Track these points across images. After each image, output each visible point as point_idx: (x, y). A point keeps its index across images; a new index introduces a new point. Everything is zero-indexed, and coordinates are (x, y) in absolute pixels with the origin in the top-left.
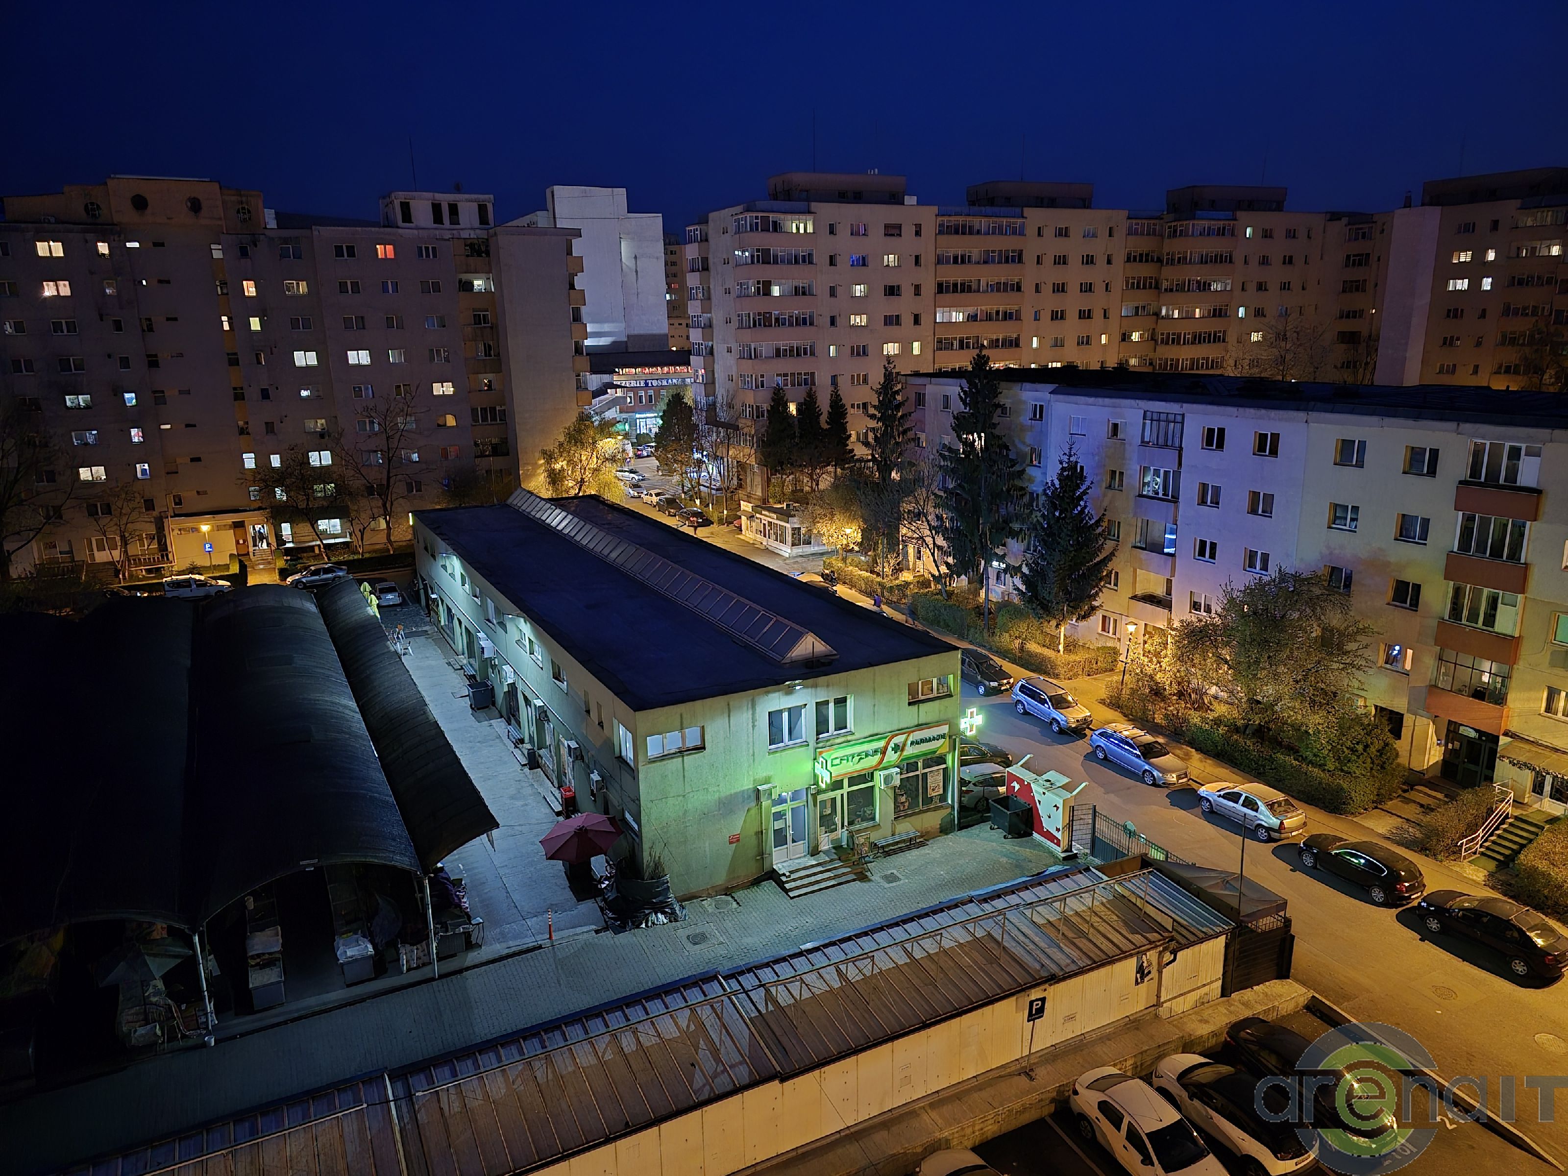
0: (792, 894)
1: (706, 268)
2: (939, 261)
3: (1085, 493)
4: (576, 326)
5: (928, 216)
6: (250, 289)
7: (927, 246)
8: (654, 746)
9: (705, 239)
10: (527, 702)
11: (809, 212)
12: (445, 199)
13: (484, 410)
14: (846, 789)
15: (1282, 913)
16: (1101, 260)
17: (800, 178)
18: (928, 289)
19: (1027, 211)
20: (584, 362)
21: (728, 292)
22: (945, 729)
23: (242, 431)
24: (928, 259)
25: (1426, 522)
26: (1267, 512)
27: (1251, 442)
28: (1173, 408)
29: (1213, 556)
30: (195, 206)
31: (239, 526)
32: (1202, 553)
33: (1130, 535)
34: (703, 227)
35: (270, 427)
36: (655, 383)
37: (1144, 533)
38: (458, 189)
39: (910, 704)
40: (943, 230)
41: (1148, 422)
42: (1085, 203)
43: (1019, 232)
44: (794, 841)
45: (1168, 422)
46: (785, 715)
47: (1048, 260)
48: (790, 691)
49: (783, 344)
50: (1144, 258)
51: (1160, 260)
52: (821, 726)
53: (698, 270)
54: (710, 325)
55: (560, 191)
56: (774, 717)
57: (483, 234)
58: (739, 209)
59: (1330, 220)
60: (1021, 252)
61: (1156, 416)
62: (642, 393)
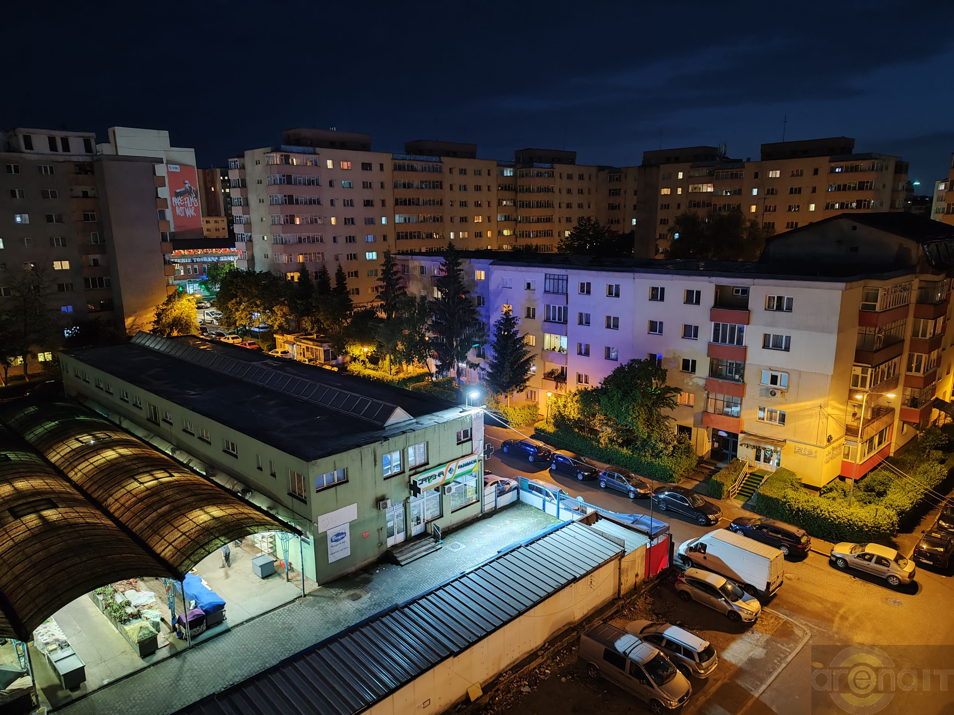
0: (403, 564)
1: (244, 186)
2: (395, 186)
4: (162, 223)
5: (386, 159)
7: (387, 176)
9: (243, 167)
12: (57, 134)
13: (94, 280)
14: (425, 498)
15: (667, 532)
16: (485, 188)
17: (306, 132)
18: (390, 202)
19: (443, 159)
20: (168, 245)
21: (262, 201)
22: (476, 457)
24: (389, 185)
25: (696, 328)
26: (616, 327)
27: (605, 291)
28: (562, 272)
29: (587, 353)
34: (242, 160)
36: (198, 260)
39: (458, 444)
40: (398, 168)
41: (547, 280)
42: (472, 155)
43: (439, 170)
44: (398, 533)
45: (558, 279)
47: (456, 188)
50: (507, 188)
51: (515, 190)
53: (239, 187)
54: (249, 222)
55: (119, 130)
57: (88, 159)
58: (269, 149)
59: (599, 170)
60: (441, 182)
61: (552, 277)
62: (189, 267)
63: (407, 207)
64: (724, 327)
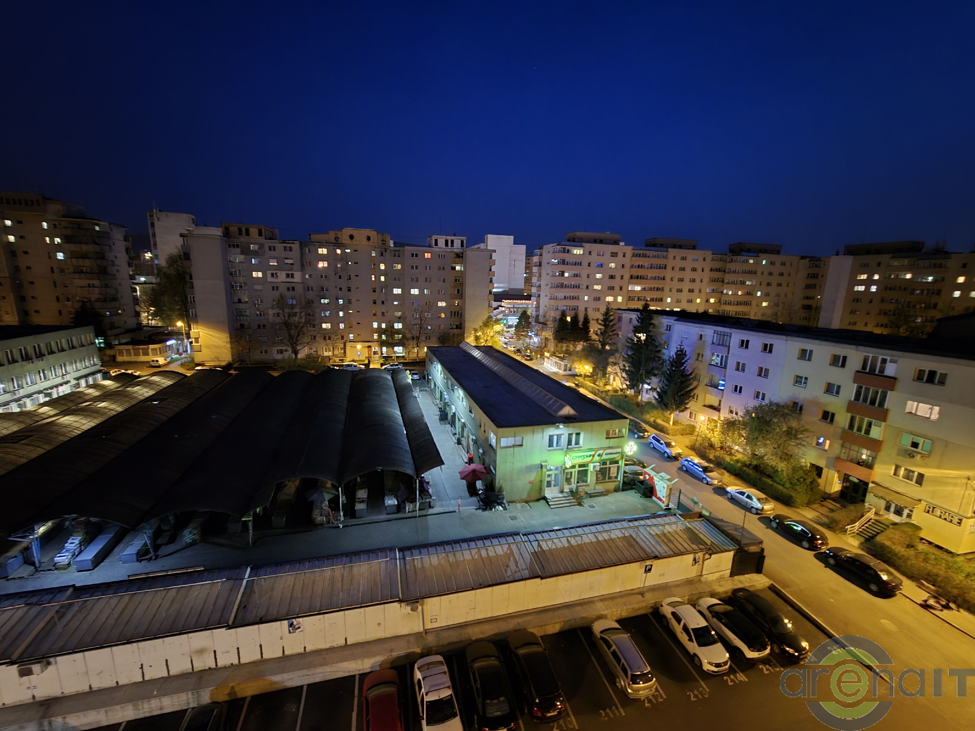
0: (552, 507)
1: (540, 265)
2: (632, 267)
3: (686, 361)
4: (491, 284)
5: (629, 250)
6: (382, 267)
7: (627, 261)
8: (504, 442)
9: (541, 255)
10: (459, 420)
11: (582, 246)
12: (449, 238)
13: (455, 312)
14: (577, 469)
15: (760, 546)
16: (699, 270)
17: (579, 234)
18: (627, 276)
19: (670, 250)
20: (492, 297)
21: (548, 274)
22: (619, 450)
23: (375, 315)
24: (627, 266)
25: (839, 387)
26: (766, 376)
27: (760, 347)
28: (727, 330)
29: (740, 392)
30: (369, 238)
31: (370, 347)
32: (736, 390)
33: (705, 380)
34: (541, 250)
35: (383, 314)
36: (517, 306)
37: (711, 380)
38: (455, 235)
39: (607, 438)
40: (634, 255)
41: (716, 335)
42: (694, 248)
43: (666, 257)
44: (554, 486)
45: (724, 335)
46: (555, 437)
47: (677, 269)
48: (558, 427)
49: (568, 295)
50: (718, 270)
51: (724, 271)
52: (570, 443)
53: (538, 266)
54: (540, 286)
55: (490, 236)
56: (551, 438)
57: (461, 250)
58: (555, 244)
59: (802, 259)
60: (666, 265)
61: (719, 333)
62: (512, 310)
63: (639, 280)
64: (867, 390)
